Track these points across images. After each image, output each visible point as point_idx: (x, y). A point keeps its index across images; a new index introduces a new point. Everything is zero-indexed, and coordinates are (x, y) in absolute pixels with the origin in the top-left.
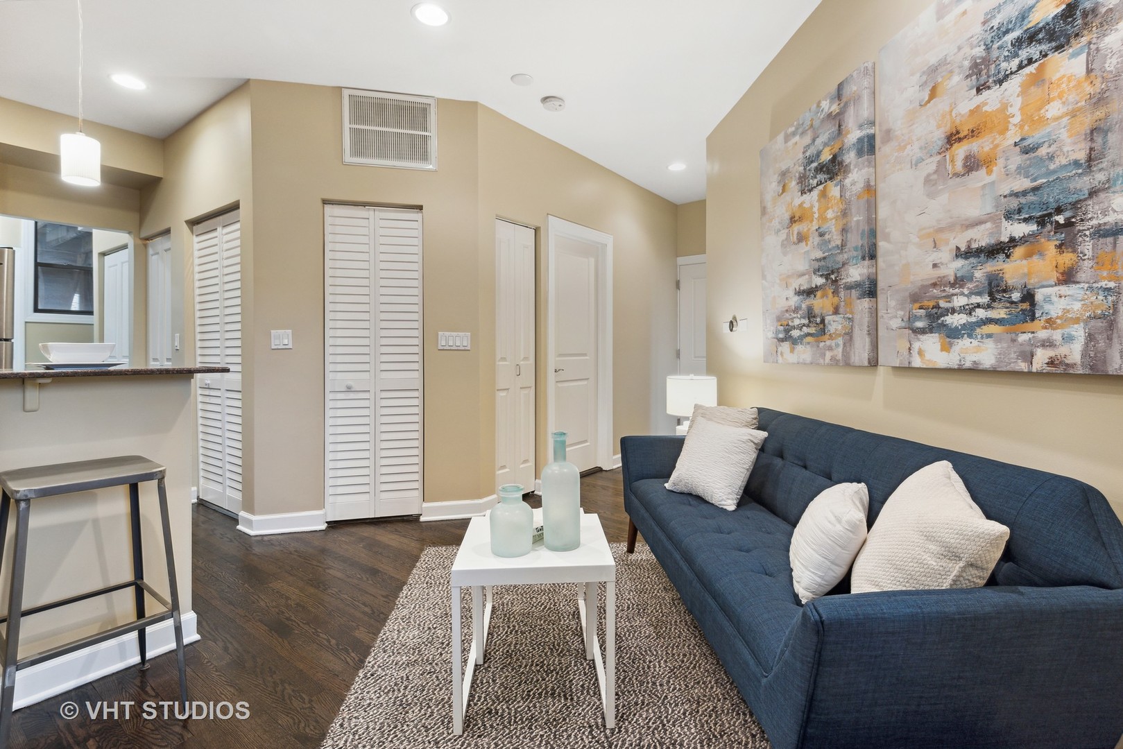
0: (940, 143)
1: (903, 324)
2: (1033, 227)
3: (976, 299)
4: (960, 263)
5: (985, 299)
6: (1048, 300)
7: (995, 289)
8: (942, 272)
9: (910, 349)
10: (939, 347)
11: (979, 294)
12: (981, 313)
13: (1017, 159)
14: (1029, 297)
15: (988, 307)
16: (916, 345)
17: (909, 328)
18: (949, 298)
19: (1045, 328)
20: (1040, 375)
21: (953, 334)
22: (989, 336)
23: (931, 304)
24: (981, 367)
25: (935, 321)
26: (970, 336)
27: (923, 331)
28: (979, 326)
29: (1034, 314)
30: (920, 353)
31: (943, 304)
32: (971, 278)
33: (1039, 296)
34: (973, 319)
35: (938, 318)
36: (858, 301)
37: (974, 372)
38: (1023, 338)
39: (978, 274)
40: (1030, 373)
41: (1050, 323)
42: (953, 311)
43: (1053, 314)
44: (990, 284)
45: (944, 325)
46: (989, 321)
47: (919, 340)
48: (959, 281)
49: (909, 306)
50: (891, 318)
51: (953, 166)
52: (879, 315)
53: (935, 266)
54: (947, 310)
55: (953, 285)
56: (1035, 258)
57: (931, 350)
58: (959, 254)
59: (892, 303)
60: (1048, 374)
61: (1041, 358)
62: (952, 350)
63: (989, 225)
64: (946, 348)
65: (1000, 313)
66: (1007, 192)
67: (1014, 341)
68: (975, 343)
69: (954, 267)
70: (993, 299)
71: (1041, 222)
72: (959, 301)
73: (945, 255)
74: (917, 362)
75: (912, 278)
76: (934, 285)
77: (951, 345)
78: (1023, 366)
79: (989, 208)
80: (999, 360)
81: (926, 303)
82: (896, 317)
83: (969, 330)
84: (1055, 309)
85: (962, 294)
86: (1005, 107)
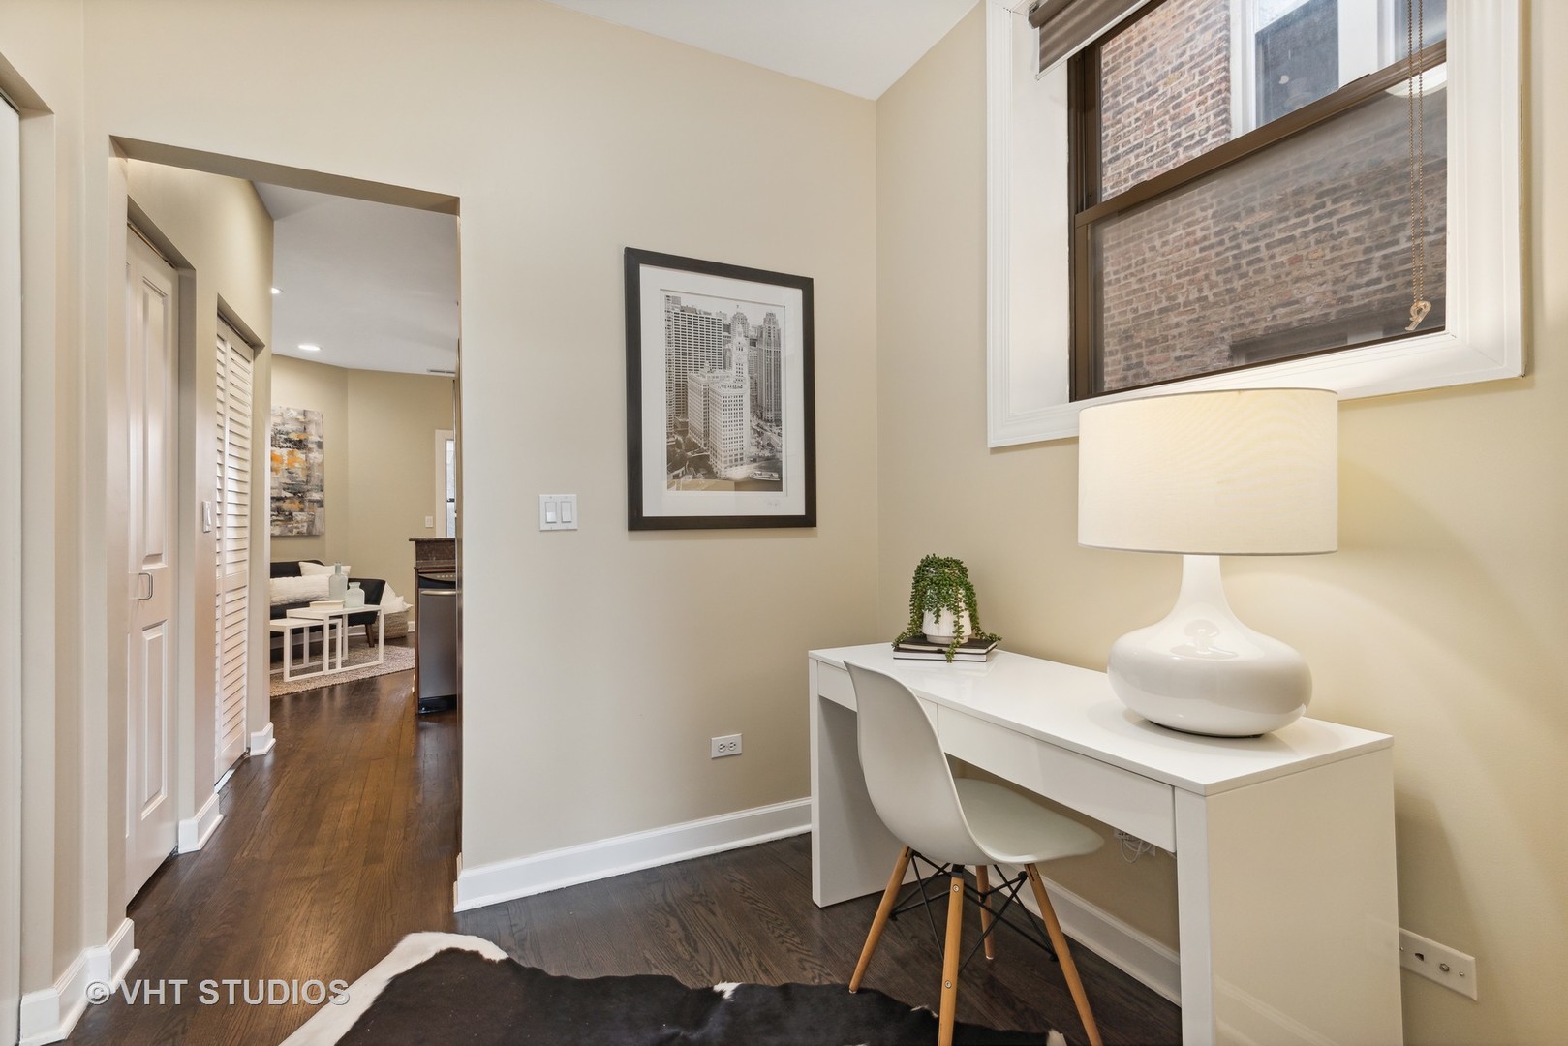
2: (291, 495)
6: (297, 515)
7: (279, 510)
14: (291, 514)
20: (295, 536)
22: (277, 525)
24: (275, 535)
29: (292, 519)
33: (294, 514)
38: (289, 526)
40: (292, 536)
41: (297, 522)
43: (298, 520)
56: (293, 504)
60: (298, 536)
61: (295, 531)
65: (281, 518)
67: (286, 526)
70: (279, 514)
71: (295, 494)
78: (289, 534)
84: (299, 518)
86: (282, 456)
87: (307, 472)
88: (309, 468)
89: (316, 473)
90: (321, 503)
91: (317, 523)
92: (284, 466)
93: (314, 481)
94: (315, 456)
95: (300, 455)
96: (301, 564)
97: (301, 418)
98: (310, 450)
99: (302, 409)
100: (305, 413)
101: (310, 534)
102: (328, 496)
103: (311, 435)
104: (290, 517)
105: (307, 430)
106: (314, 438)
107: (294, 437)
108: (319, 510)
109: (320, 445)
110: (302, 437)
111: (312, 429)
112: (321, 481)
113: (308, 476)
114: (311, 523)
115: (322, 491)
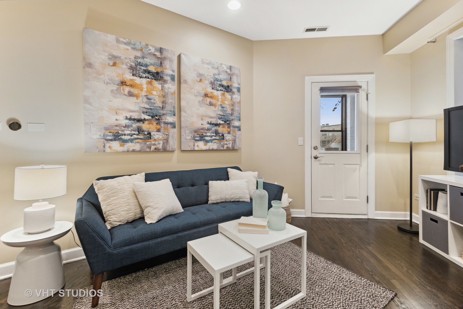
0: (203, 95)
1: (192, 138)
2: (223, 122)
3: (213, 134)
4: (209, 125)
5: (215, 135)
6: (226, 136)
7: (217, 133)
8: (204, 126)
9: (194, 145)
10: (204, 145)
11: (213, 133)
12: (214, 137)
13: (220, 108)
14: (223, 135)
15: (215, 136)
16: (196, 144)
17: (194, 139)
18: (206, 133)
19: (226, 141)
20: (225, 150)
21: (207, 142)
22: (215, 142)
23: (201, 134)
24: (214, 149)
25: (202, 138)
26: (211, 142)
27: (198, 140)
29: (224, 139)
30: (198, 146)
31: (204, 134)
32: (211, 129)
33: (225, 135)
34: (212, 139)
35: (203, 137)
36: (172, 129)
37: (213, 150)
38: (222, 143)
39: (213, 129)
40: (224, 150)
41: (227, 140)
43: (227, 139)
44: (216, 132)
45: (204, 139)
46: (215, 139)
47: (197, 143)
48: (208, 130)
49: (193, 133)
50: (187, 136)
51: (207, 102)
52: (182, 134)
53: (202, 124)
54: (206, 136)
55: (207, 130)
56: (224, 128)
57: (201, 145)
58: (208, 123)
59: (187, 132)
60: (227, 150)
61: (225, 147)
62: (207, 145)
63: (215, 119)
64: (205, 145)
65: (217, 138)
66: (219, 114)
67: (220, 144)
68: (212, 144)
69: (207, 126)
70: (216, 135)
71: (225, 122)
72: (209, 134)
73: (205, 122)
74: (196, 148)
75: (195, 126)
76: (202, 129)
78: (222, 148)
79: (215, 115)
80: (218, 147)
81: (199, 133)
82: (189, 136)
83: (211, 141)
85: (209, 133)
86: (218, 96)
87: (231, 107)
88: (233, 105)
89: (236, 108)
90: (239, 128)
91: (237, 140)
92: (219, 103)
93: (236, 114)
94: (236, 96)
95: (228, 95)
96: (229, 169)
97: (228, 71)
98: (233, 93)
99: (229, 64)
100: (230, 68)
101: (233, 149)
102: (243, 124)
103: (234, 83)
104: (223, 137)
105: (232, 80)
106: (235, 85)
107: (225, 83)
108: (238, 133)
109: (239, 90)
110: (229, 84)
111: (234, 79)
112: (240, 114)
113: (232, 110)
114: (234, 141)
115: (240, 120)
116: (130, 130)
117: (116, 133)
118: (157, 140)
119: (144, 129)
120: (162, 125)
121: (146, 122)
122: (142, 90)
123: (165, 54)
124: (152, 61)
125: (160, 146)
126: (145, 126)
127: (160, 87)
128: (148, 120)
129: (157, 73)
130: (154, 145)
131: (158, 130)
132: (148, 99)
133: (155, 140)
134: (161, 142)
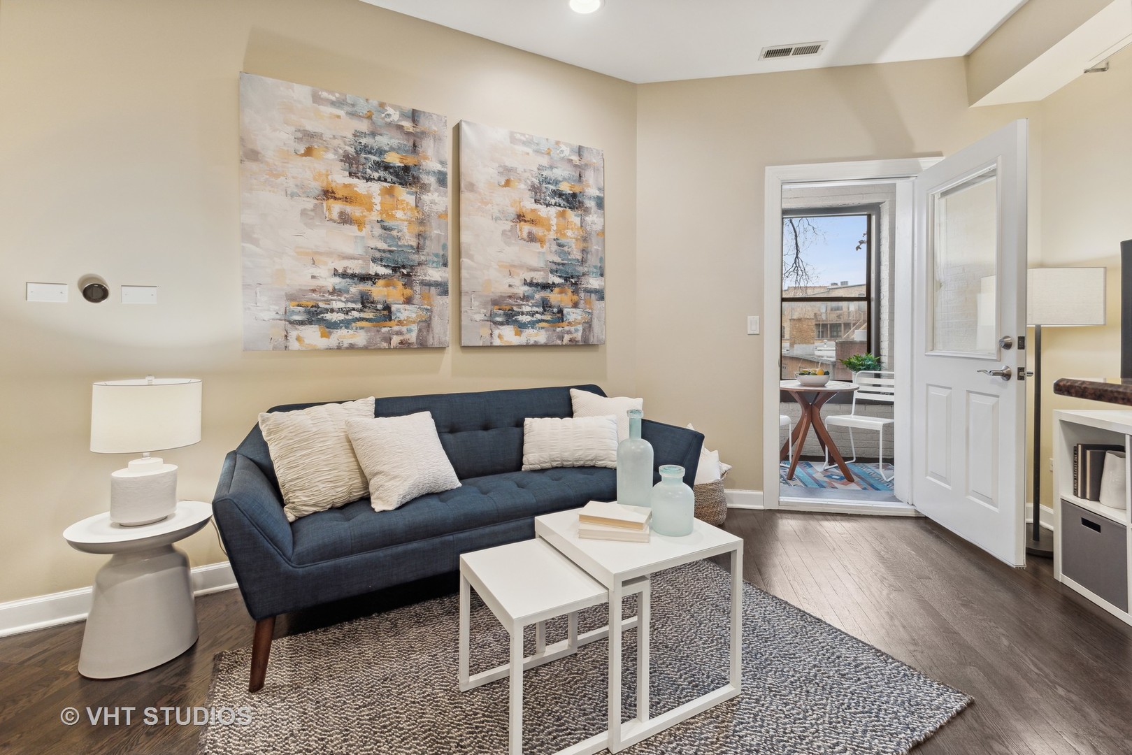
0: (513, 216)
1: (486, 318)
2: (561, 281)
3: (536, 309)
4: (526, 288)
5: (541, 310)
6: (568, 313)
7: (545, 305)
8: (515, 290)
9: (491, 334)
10: (514, 333)
11: (537, 306)
12: (538, 316)
13: (555, 248)
14: (561, 311)
15: (542, 314)
16: (496, 332)
17: (491, 321)
18: (520, 306)
19: (568, 326)
20: (566, 345)
21: (522, 326)
22: (543, 328)
23: (508, 308)
24: (539, 344)
25: (510, 318)
26: (533, 328)
27: (502, 324)
28: (538, 323)
29: (563, 319)
30: (500, 336)
31: (515, 309)
32: (533, 298)
33: (565, 311)
34: (534, 319)
35: (513, 316)
36: (439, 297)
37: (536, 346)
38: (559, 330)
39: (537, 296)
40: (562, 345)
41: (570, 323)
42: (523, 314)
43: (571, 320)
44: (543, 303)
45: (516, 321)
46: (543, 321)
47: (499, 329)
48: (526, 298)
49: (490, 307)
50: (475, 313)
51: (522, 234)
52: (463, 310)
53: (510, 286)
54: (519, 313)
55: (522, 299)
56: (564, 294)
57: (508, 334)
58: (525, 283)
59: (476, 303)
60: (570, 345)
61: (567, 338)
62: (522, 335)
63: (542, 273)
64: (518, 334)
65: (548, 317)
66: (551, 260)
67: (554, 331)
68: (536, 331)
69: (523, 290)
70: (545, 310)
71: (566, 279)
72: (526, 309)
73: (517, 281)
74: (497, 342)
75: (493, 290)
76: (510, 297)
77: (521, 332)
78: (559, 342)
79: (542, 264)
80: (548, 340)
81: (504, 307)
82: (480, 313)
83: (533, 324)
85: (528, 305)
86: (549, 219)
87: (582, 245)
88: (585, 239)
89: (594, 247)
90: (600, 295)
91: (595, 323)
92: (552, 235)
93: (593, 260)
94: (594, 219)
95: (573, 217)
96: (573, 392)
97: (575, 158)
98: (587, 210)
99: (576, 143)
100: (580, 151)
101: (586, 344)
102: (610, 284)
103: (588, 186)
104: (560, 316)
105: (584, 179)
106: (592, 191)
107: (565, 188)
108: (598, 305)
109: (600, 203)
110: (577, 190)
111: (590, 176)
112: (602, 260)
113: (584, 251)
114: (588, 325)
115: (602, 275)
116: (343, 299)
117: (312, 307)
118: (405, 322)
119: (376, 298)
120: (418, 288)
121: (381, 282)
122: (370, 209)
123: (424, 124)
124: (394, 142)
125: (413, 337)
126: (378, 292)
127: (411, 199)
128: (384, 277)
129: (406, 169)
130: (399, 333)
131: (408, 301)
132: (385, 228)
133: (400, 323)
134: (415, 328)
